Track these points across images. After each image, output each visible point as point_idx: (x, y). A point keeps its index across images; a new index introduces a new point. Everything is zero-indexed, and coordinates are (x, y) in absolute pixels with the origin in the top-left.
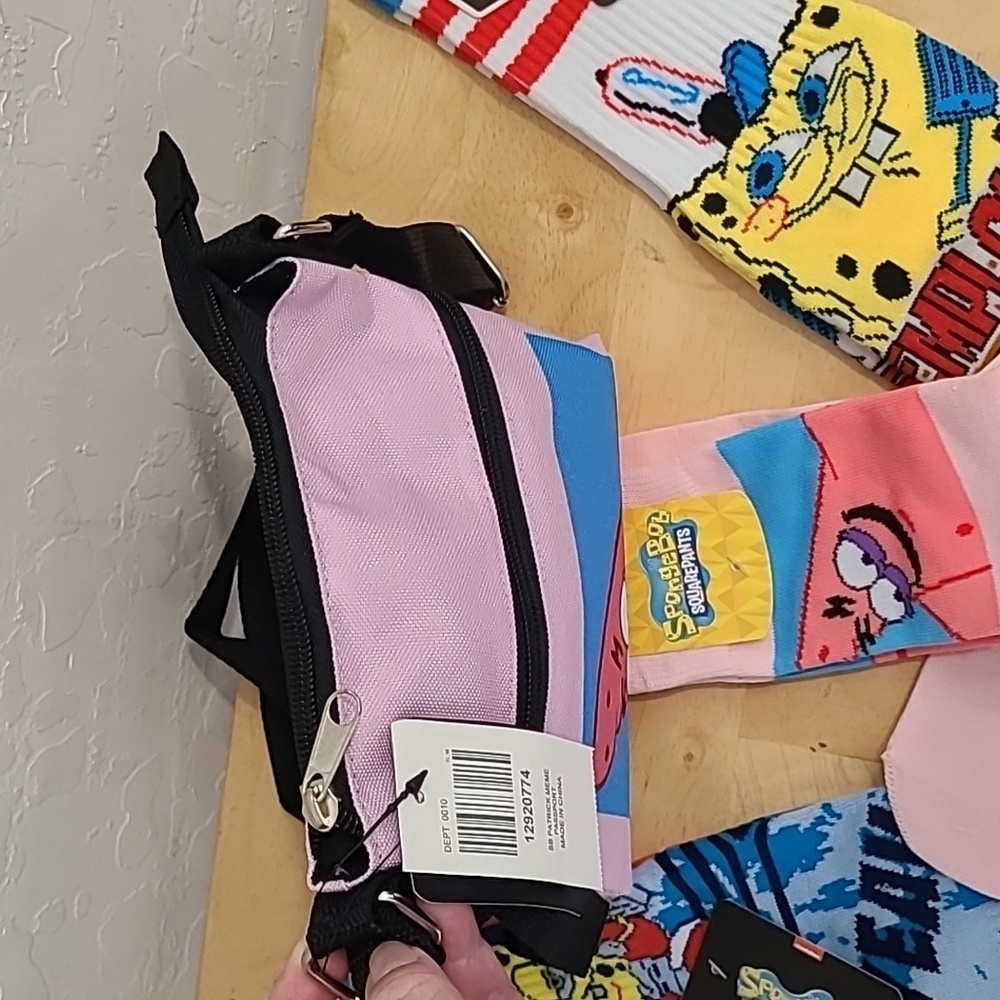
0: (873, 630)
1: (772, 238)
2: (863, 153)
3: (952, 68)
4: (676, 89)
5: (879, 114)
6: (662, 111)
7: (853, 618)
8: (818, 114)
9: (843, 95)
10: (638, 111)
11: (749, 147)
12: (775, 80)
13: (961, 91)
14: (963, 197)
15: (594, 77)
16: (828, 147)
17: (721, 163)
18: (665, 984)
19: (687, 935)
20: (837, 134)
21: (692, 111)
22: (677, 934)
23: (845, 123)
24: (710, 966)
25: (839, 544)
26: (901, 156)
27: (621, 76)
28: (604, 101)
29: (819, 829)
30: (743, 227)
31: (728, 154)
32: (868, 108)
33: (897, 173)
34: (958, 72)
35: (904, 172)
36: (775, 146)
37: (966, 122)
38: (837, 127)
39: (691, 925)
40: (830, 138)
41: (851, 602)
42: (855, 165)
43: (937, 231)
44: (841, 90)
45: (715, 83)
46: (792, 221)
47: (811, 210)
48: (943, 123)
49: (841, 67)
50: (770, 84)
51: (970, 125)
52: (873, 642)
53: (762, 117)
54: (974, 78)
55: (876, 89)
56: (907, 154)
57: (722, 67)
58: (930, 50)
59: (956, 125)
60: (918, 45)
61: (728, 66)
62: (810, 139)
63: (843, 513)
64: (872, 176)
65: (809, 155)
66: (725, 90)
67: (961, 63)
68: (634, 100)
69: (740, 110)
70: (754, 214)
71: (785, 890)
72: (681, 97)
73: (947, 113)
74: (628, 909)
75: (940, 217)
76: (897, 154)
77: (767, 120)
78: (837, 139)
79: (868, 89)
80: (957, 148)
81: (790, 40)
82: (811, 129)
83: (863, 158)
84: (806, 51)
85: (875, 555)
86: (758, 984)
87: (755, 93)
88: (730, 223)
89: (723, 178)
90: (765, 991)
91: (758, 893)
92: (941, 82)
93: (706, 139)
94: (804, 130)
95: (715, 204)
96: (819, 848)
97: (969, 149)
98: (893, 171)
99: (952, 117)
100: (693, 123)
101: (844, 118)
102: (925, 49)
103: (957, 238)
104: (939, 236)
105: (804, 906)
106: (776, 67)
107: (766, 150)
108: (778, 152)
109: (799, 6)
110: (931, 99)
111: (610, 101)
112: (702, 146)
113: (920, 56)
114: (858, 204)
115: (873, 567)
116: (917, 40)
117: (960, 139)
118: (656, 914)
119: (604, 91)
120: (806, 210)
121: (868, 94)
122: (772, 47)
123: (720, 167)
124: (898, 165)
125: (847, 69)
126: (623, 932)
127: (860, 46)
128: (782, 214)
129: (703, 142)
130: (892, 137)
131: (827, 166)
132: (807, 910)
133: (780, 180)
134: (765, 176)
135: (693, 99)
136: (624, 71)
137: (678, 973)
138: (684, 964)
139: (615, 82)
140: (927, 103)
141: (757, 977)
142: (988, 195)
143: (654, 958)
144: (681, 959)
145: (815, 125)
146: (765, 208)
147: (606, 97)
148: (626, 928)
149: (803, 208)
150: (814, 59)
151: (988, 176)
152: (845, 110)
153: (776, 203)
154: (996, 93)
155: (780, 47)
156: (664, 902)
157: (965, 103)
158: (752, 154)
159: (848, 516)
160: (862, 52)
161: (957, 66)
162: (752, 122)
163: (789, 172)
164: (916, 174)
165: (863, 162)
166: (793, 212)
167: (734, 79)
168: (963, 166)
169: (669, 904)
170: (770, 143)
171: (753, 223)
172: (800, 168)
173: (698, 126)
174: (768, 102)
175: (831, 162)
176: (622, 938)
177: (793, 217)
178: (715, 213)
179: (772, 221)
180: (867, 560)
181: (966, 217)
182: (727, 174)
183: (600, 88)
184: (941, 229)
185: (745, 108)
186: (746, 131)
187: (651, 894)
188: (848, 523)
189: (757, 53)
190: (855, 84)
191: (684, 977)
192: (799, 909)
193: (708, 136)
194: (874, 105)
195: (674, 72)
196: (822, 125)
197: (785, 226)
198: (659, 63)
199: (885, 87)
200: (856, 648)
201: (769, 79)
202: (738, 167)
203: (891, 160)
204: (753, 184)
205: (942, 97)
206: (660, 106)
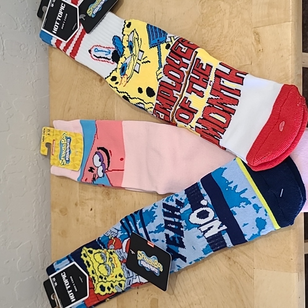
0: (96, 178)
1: (125, 86)
2: (138, 59)
3: (155, 32)
4: (106, 52)
5: (140, 48)
6: (104, 58)
7: (93, 173)
10: (99, 59)
12: (124, 44)
13: (157, 37)
14: (161, 66)
16: (134, 59)
21: (110, 56)
25: (95, 155)
26: (145, 58)
27: (94, 51)
30: (119, 84)
31: (117, 65)
33: (145, 63)
34: (157, 33)
35: (147, 62)
37: (159, 45)
40: (134, 56)
41: (94, 169)
42: (137, 62)
43: (156, 76)
44: (134, 44)
45: (113, 48)
46: (128, 80)
48: (153, 47)
49: (134, 38)
50: (123, 46)
51: (160, 46)
52: (95, 181)
53: (123, 54)
54: (161, 33)
56: (146, 57)
58: (150, 28)
59: (156, 47)
60: (147, 28)
61: (114, 43)
62: (131, 58)
63: (97, 147)
65: (131, 62)
66: (116, 49)
67: (158, 30)
68: (98, 56)
69: (119, 54)
70: (122, 80)
73: (154, 44)
75: (156, 72)
76: (144, 57)
79: (138, 42)
80: (158, 53)
81: (124, 33)
82: (131, 55)
84: (127, 35)
85: (102, 160)
87: (121, 49)
88: (117, 83)
89: (116, 72)
92: (152, 36)
93: (113, 62)
95: (114, 79)
97: (161, 53)
98: (144, 62)
99: (155, 45)
100: (110, 59)
101: (136, 51)
103: (161, 78)
104: (157, 78)
106: (123, 41)
107: (124, 63)
108: (126, 63)
109: (125, 23)
113: (147, 30)
114: (138, 73)
115: (100, 162)
116: (147, 26)
117: (158, 50)
119: (91, 55)
120: (130, 77)
122: (121, 36)
123: (116, 69)
124: (145, 60)
127: (136, 31)
128: (126, 79)
129: (113, 64)
130: (143, 53)
131: (133, 64)
133: (126, 70)
134: (123, 70)
135: (110, 53)
140: (149, 42)
142: (167, 64)
146: (123, 78)
147: (92, 57)
150: (129, 37)
151: (165, 59)
152: (136, 48)
153: (125, 76)
154: (166, 36)
155: (123, 35)
157: (158, 41)
158: (122, 64)
159: (99, 149)
160: (136, 32)
161: (157, 31)
162: (122, 56)
163: (128, 68)
164: (149, 62)
166: (128, 78)
167: (116, 46)
168: (160, 58)
170: (125, 61)
171: (121, 83)
172: (130, 66)
173: (112, 60)
174: (124, 50)
178: (113, 81)
179: (125, 81)
180: (100, 160)
181: (162, 71)
183: (90, 54)
184: (157, 75)
186: (120, 59)
188: (98, 150)
189: (118, 38)
195: (104, 47)
196: (133, 53)
197: (127, 82)
198: (101, 45)
199: (141, 40)
200: (92, 181)
201: (122, 44)
202: (119, 68)
203: (143, 59)
204: (121, 72)
205: (153, 40)
206: (103, 57)
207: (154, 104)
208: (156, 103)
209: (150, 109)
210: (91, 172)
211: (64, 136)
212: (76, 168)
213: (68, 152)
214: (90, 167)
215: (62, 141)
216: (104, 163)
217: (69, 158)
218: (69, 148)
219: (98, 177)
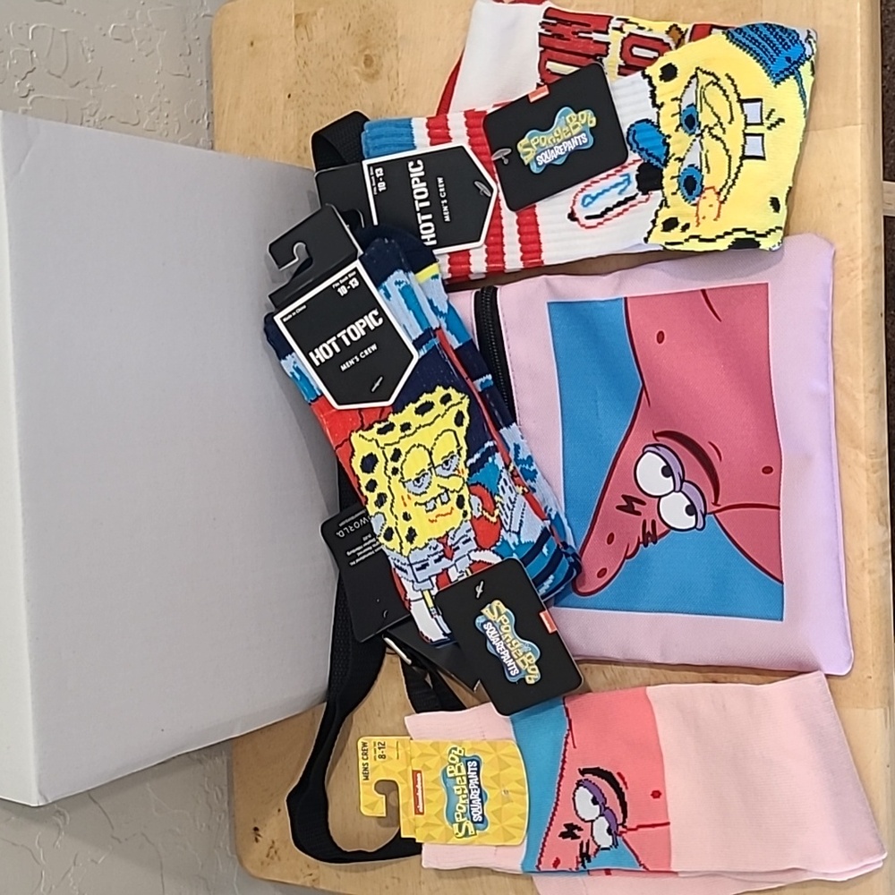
1: (718, 216)
2: (747, 124)
3: (763, 39)
4: (617, 185)
5: (739, 95)
6: (619, 204)
8: (697, 123)
9: (706, 101)
10: (606, 217)
11: (672, 178)
12: (665, 130)
15: (569, 220)
16: (714, 136)
17: (662, 201)
20: (716, 125)
21: (633, 189)
23: (717, 116)
26: (770, 114)
27: (581, 206)
28: (584, 228)
30: (696, 224)
31: (663, 193)
32: (727, 97)
34: (768, 39)
36: (686, 163)
38: (712, 121)
40: (712, 131)
42: (745, 135)
44: (703, 101)
45: (635, 161)
46: (725, 197)
47: (734, 181)
49: (698, 90)
50: (663, 134)
53: (670, 155)
54: (781, 36)
55: (725, 83)
57: (631, 149)
58: (740, 37)
60: (731, 41)
61: (635, 146)
62: (700, 142)
64: (762, 135)
65: (707, 151)
66: (642, 161)
68: (599, 213)
70: (697, 211)
72: (622, 187)
73: (782, 72)
77: (673, 155)
78: (718, 127)
79: (719, 86)
81: (658, 102)
82: (697, 136)
83: (748, 127)
84: (673, 100)
87: (657, 147)
88: (686, 227)
89: (668, 208)
92: (764, 53)
93: (647, 196)
94: (694, 140)
95: (670, 224)
99: (786, 73)
100: (637, 195)
101: (714, 114)
102: (737, 39)
106: (661, 122)
107: (682, 170)
108: (690, 166)
109: (648, 81)
110: (766, 68)
111: (587, 225)
112: (649, 202)
113: (738, 45)
114: (763, 158)
116: (728, 38)
119: (579, 223)
120: (730, 183)
121: (721, 88)
122: (651, 114)
123: (664, 203)
125: (702, 88)
127: (701, 70)
128: (716, 196)
129: (647, 200)
130: (759, 104)
131: (725, 148)
133: (702, 179)
134: (691, 185)
135: (629, 181)
140: (766, 72)
145: (698, 132)
146: (702, 202)
147: (582, 225)
149: (727, 182)
150: (681, 100)
152: (712, 109)
153: (709, 194)
155: (657, 110)
158: (676, 180)
160: (705, 72)
161: (759, 30)
162: (666, 162)
163: (705, 170)
165: (750, 130)
166: (721, 190)
167: (642, 150)
170: (682, 165)
171: (701, 217)
172: (709, 163)
173: (640, 193)
174: (668, 145)
175: (724, 145)
177: (723, 194)
178: (673, 228)
179: (711, 206)
182: (669, 204)
183: (576, 224)
185: (658, 160)
186: (666, 172)
189: (645, 124)
190: (713, 94)
194: (730, 92)
195: (608, 176)
196: (702, 128)
197: (722, 202)
199: (729, 78)
201: (660, 132)
202: (673, 194)
203: (767, 118)
204: (686, 194)
205: (772, 62)
206: (615, 203)
210: (569, 839)
211: (452, 755)
212: (514, 837)
213: (477, 797)
214: (566, 826)
215: (448, 770)
216: (608, 808)
217: (483, 815)
218: (479, 786)
219: (599, 848)
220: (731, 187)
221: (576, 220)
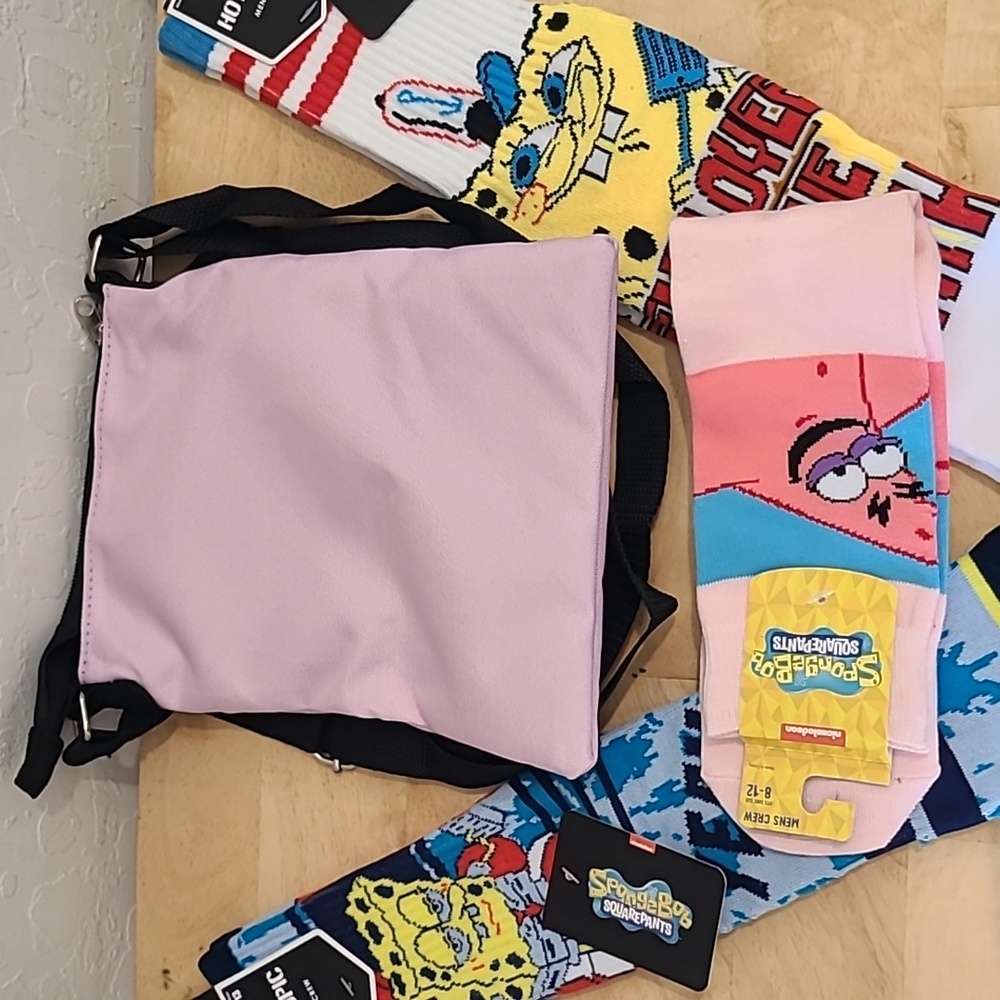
1: (538, 221)
2: (601, 135)
3: (666, 51)
4: (443, 103)
5: (609, 99)
6: (434, 124)
8: (561, 107)
9: (579, 87)
10: (413, 126)
11: (509, 144)
12: (523, 83)
13: (676, 69)
14: (688, 161)
15: (374, 102)
16: (573, 134)
17: (488, 161)
18: (528, 896)
19: (542, 849)
20: (579, 122)
21: (459, 119)
22: (533, 848)
23: (584, 111)
24: (564, 873)
26: (631, 133)
27: (396, 98)
28: (384, 121)
29: (643, 737)
30: (514, 216)
31: (492, 152)
32: (601, 95)
33: (630, 149)
34: (672, 53)
35: (636, 147)
36: (531, 140)
37: (682, 96)
38: (578, 116)
39: (545, 839)
40: (574, 126)
42: (595, 146)
43: (670, 194)
44: (576, 83)
45: (474, 93)
46: (552, 204)
47: (566, 191)
48: (663, 100)
49: (574, 63)
50: (519, 87)
51: (687, 98)
53: (517, 116)
54: (687, 56)
55: (605, 77)
56: (637, 130)
57: (478, 77)
58: (646, 38)
59: (674, 100)
60: (635, 36)
61: (483, 76)
62: (558, 129)
64: (610, 154)
65: (559, 144)
66: (483, 98)
67: (674, 46)
68: (409, 117)
69: (498, 113)
70: (520, 202)
71: (619, 795)
72: (448, 109)
73: (666, 90)
74: (487, 830)
75: (670, 181)
76: (628, 131)
77: (521, 118)
78: (579, 126)
79: (598, 79)
80: (678, 120)
81: (531, 46)
82: (558, 120)
83: (601, 139)
84: (544, 53)
86: (605, 883)
88: (502, 213)
89: (491, 174)
90: (612, 889)
91: (596, 800)
92: (658, 64)
93: (473, 142)
94: (552, 123)
95: (487, 198)
96: (646, 755)
97: (688, 119)
98: (627, 147)
99: (670, 93)
100: (461, 130)
101: (583, 107)
102: (642, 37)
103: (688, 198)
104: (672, 198)
105: (639, 809)
106: (521, 71)
107: (523, 145)
108: (533, 145)
109: (535, 15)
110: (650, 80)
111: (390, 121)
112: (471, 149)
113: (638, 44)
114: (603, 180)
116: (634, 30)
117: (680, 111)
118: (512, 832)
119: (383, 113)
120: (562, 192)
121: (599, 83)
122: (516, 54)
123: (488, 165)
124: (630, 141)
125: (580, 64)
126: (486, 853)
127: (588, 42)
128: (543, 200)
129: (471, 146)
130: (622, 117)
131: (575, 151)
132: (642, 813)
133: (537, 169)
134: (524, 167)
135: (458, 109)
136: (398, 93)
137: (538, 884)
138: (542, 875)
139: (391, 104)
140: (648, 84)
141: (604, 877)
142: (709, 157)
143: (515, 873)
144: (540, 871)
145: (560, 117)
146: (528, 195)
147: (386, 119)
148: (488, 847)
149: (559, 190)
150: (551, 59)
151: (706, 140)
152: (583, 99)
153: (537, 190)
154: (706, 67)
155: (524, 53)
156: (518, 820)
157: (680, 80)
158: (512, 150)
160: (590, 48)
161: (671, 49)
162: (509, 122)
163: (544, 160)
164: (647, 147)
165: (602, 143)
166: (551, 195)
167: (489, 86)
168: (685, 135)
169: (523, 822)
171: (521, 211)
172: (553, 156)
173: (465, 132)
174: (520, 103)
175: (577, 147)
176: (486, 858)
177: (553, 199)
178: (488, 207)
179: (536, 206)
181: (693, 179)
182: (494, 171)
183: (380, 110)
184: (673, 191)
185: (502, 111)
186: (505, 130)
187: (505, 814)
189: (505, 61)
190: (587, 75)
191: (544, 887)
192: (635, 811)
193: (475, 139)
194: (605, 92)
195: (439, 88)
197: (547, 209)
198: (426, 82)
199: (612, 75)
201: (517, 82)
202: (502, 162)
203: (624, 137)
204: (515, 175)
205: (660, 77)
206: (431, 120)
207: (652, 283)
208: (658, 280)
209: (633, 298)
220: (561, 197)
221: (383, 107)
